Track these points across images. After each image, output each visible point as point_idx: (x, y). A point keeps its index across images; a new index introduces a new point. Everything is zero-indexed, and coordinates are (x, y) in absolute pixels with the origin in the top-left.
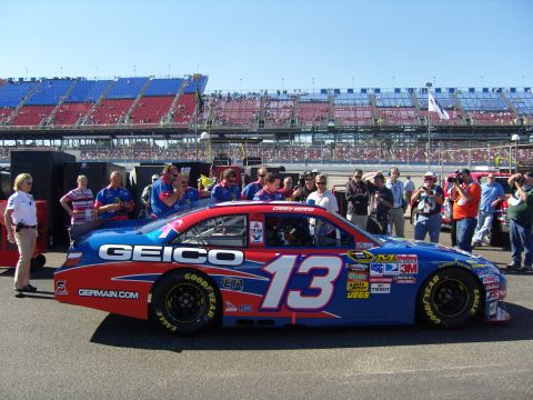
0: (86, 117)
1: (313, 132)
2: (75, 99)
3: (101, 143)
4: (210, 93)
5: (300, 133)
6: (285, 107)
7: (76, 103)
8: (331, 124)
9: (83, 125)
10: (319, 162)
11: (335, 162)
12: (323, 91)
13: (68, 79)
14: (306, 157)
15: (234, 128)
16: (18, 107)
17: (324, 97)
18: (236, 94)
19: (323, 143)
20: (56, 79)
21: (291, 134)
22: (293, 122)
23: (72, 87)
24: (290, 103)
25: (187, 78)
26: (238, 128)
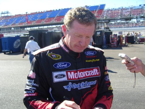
1: (137, 18)
4: (106, 9)
5: (133, 18)
6: (128, 11)
8: (142, 15)
10: (138, 27)
11: (143, 27)
12: (140, 5)
14: (134, 26)
15: (113, 18)
16: (56, 17)
17: (140, 7)
18: (113, 9)
19: (140, 21)
20: (65, 9)
21: (130, 19)
22: (130, 15)
24: (130, 10)
25: (100, 5)
26: (114, 18)
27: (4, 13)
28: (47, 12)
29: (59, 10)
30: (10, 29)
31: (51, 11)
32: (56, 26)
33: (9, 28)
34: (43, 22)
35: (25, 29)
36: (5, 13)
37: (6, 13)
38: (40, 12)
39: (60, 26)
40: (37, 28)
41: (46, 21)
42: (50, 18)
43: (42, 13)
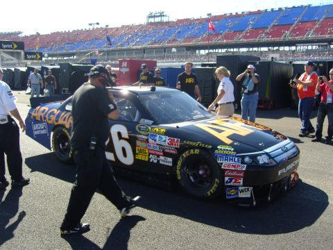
0: (312, 31)
2: (306, 19)
3: (321, 48)
7: (307, 22)
9: (310, 36)
13: (302, 6)
16: (270, 27)
20: (294, 7)
23: (304, 12)
27: (154, 17)
28: (250, 14)
29: (280, 9)
30: (165, 52)
31: (259, 12)
32: (269, 50)
33: (162, 48)
34: (240, 38)
35: (197, 51)
36: (157, 16)
37: (159, 16)
38: (234, 14)
39: (278, 50)
40: (224, 51)
41: (245, 37)
42: (257, 30)
43: (237, 16)
